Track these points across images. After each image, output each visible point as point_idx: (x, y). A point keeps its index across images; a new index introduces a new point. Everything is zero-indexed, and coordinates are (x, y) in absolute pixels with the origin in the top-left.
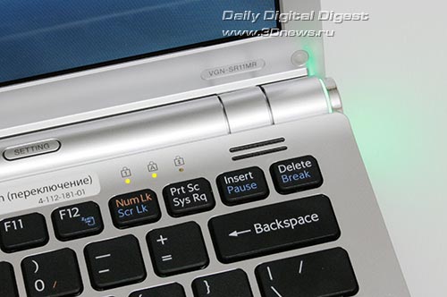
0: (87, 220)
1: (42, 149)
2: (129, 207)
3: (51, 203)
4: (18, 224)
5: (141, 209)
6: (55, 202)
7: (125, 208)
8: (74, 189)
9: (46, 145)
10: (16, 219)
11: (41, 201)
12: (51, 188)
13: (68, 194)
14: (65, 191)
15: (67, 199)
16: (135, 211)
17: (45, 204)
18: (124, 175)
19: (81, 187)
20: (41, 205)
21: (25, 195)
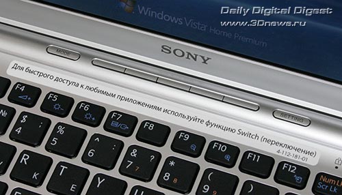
0: (297, 178)
1: (298, 120)
2: (327, 184)
3: (283, 155)
4: (257, 158)
5: (333, 189)
6: (286, 156)
7: (324, 183)
8: (302, 155)
9: (301, 119)
10: (257, 154)
11: (279, 152)
12: (289, 147)
13: (296, 156)
14: (296, 153)
15: (294, 159)
16: (328, 188)
17: (280, 154)
18: (337, 162)
19: (307, 156)
20: (277, 154)
21: (272, 142)
